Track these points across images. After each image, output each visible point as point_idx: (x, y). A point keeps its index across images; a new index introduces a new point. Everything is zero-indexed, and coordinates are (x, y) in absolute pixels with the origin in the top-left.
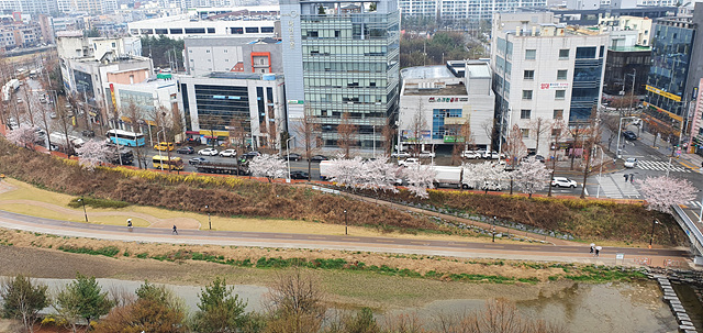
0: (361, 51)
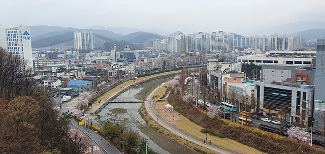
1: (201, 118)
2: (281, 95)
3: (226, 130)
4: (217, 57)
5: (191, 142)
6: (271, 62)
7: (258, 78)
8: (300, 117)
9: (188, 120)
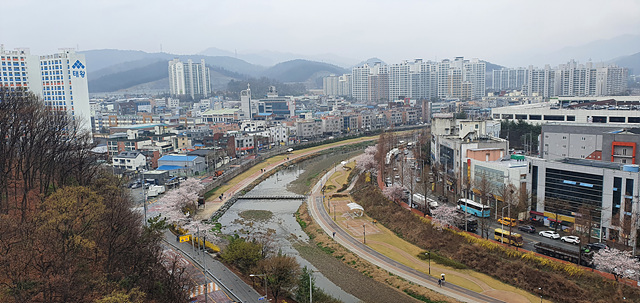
1: (418, 230)
2: (581, 184)
3: (469, 254)
4: (451, 109)
5: (399, 278)
6: (562, 118)
7: (535, 152)
8: (620, 229)
9: (392, 233)
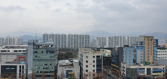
0: (48, 56)
2: (11, 69)
6: (6, 51)
8: (21, 78)
